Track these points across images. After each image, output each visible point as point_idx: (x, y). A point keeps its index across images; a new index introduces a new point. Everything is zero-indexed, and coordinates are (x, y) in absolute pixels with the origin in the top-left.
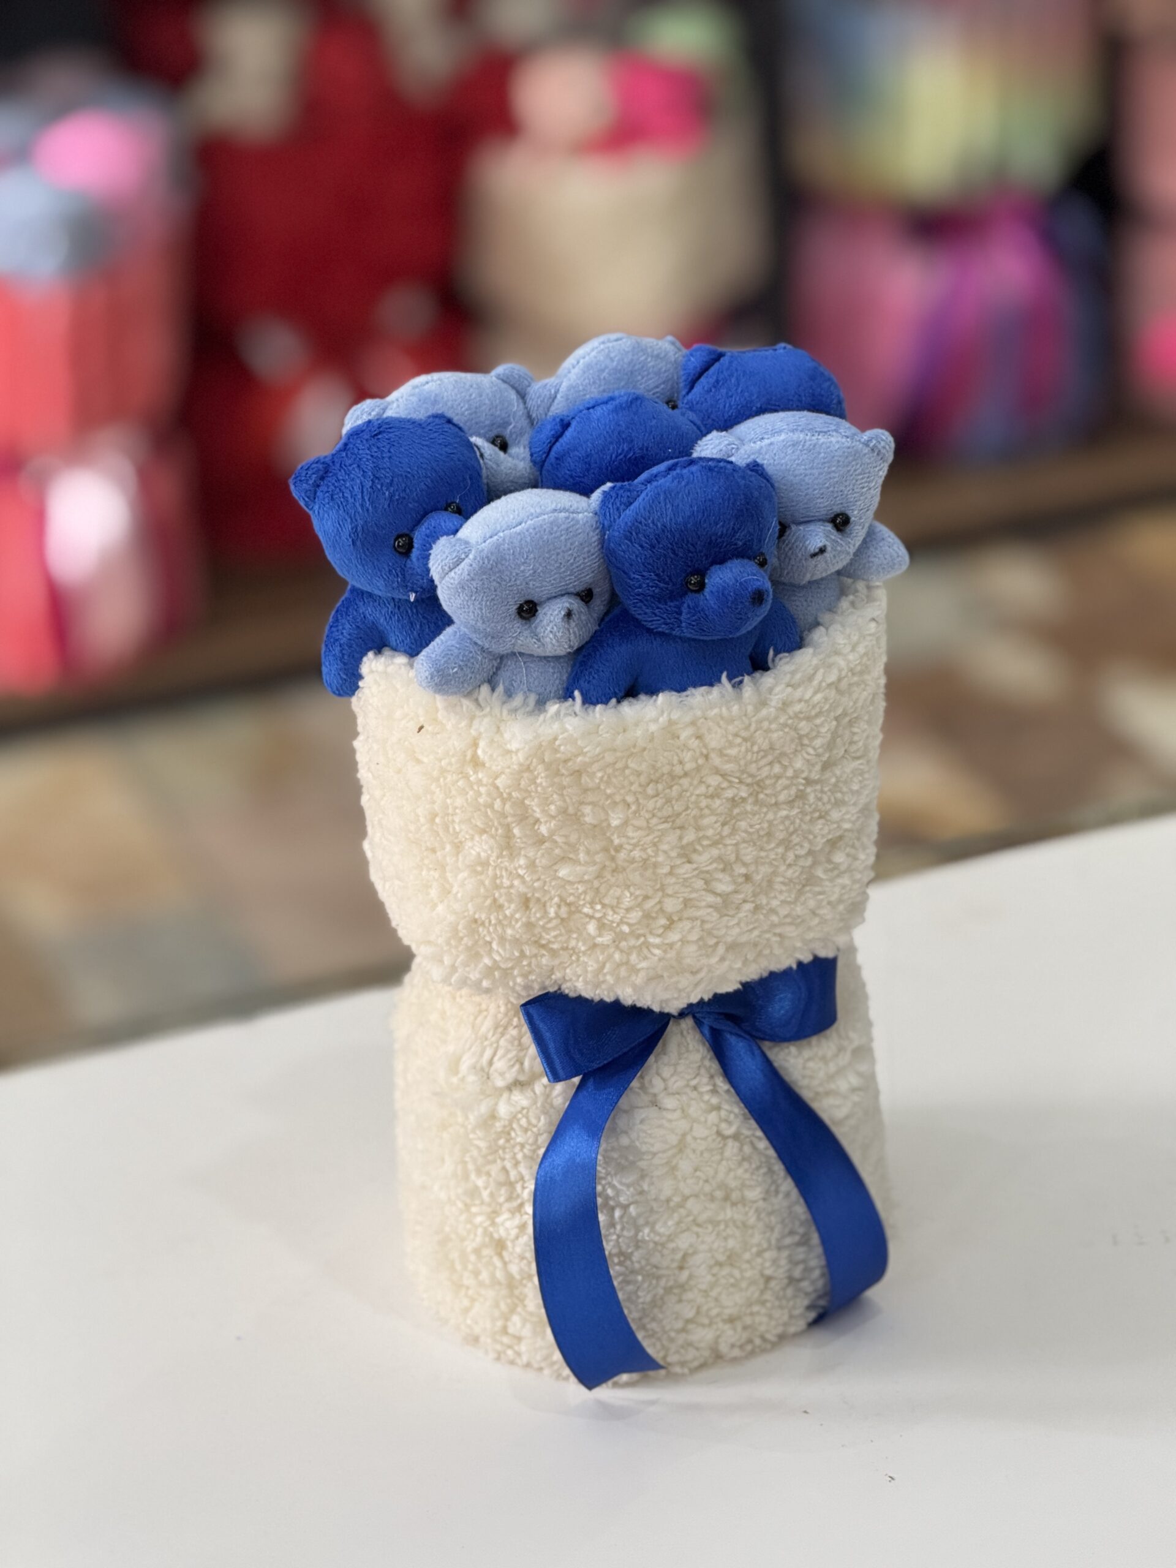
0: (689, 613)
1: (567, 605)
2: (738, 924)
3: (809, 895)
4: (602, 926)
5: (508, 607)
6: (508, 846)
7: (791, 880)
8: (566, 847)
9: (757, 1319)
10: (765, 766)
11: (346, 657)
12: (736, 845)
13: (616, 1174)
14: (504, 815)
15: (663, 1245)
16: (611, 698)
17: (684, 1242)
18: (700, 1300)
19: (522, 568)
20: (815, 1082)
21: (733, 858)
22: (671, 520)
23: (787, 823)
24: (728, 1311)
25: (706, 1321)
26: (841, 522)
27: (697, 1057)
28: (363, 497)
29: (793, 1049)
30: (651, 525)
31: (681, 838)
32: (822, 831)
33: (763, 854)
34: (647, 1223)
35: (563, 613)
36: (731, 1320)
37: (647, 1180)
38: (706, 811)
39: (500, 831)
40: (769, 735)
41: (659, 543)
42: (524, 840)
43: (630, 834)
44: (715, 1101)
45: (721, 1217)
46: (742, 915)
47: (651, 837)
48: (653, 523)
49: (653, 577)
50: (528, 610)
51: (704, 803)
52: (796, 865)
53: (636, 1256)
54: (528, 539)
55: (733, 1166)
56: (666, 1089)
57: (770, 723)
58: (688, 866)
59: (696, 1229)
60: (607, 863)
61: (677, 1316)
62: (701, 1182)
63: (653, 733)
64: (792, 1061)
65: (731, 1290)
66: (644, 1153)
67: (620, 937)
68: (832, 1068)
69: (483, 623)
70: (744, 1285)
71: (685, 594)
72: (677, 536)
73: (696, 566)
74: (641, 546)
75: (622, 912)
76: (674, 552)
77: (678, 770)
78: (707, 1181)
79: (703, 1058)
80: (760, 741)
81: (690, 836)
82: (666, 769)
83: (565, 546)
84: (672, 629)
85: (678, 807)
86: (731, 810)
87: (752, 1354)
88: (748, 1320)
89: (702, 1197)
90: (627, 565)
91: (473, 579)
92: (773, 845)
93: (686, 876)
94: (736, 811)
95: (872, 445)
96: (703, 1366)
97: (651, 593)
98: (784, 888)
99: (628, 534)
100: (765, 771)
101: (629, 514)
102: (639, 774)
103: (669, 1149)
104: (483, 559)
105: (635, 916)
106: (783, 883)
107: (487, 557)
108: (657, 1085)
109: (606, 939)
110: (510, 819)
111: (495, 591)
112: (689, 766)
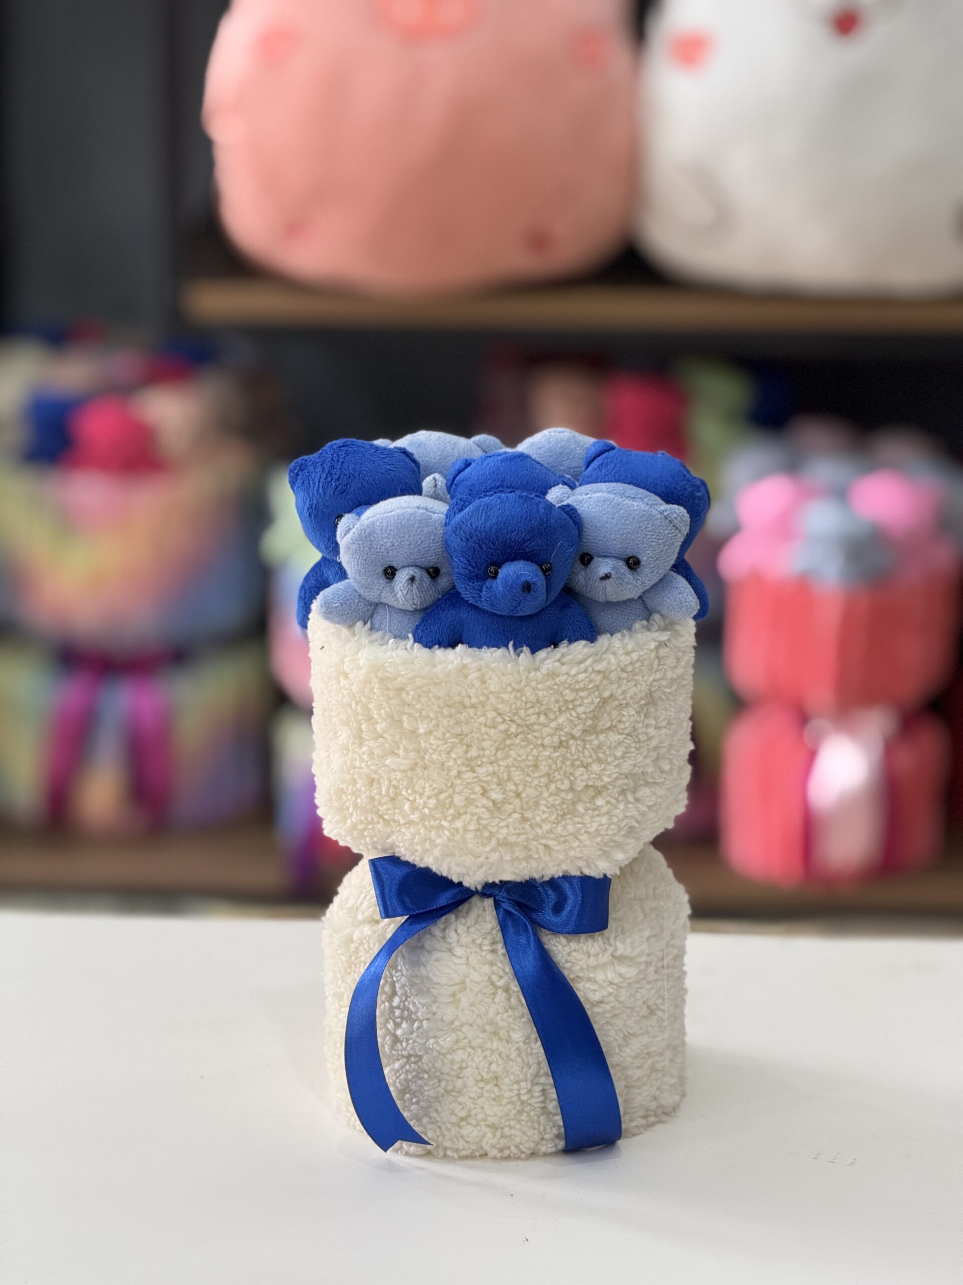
0: (486, 591)
1: (412, 572)
2: (507, 826)
3: (569, 821)
4: (414, 808)
5: (375, 567)
6: (359, 739)
7: (553, 806)
8: (393, 744)
9: (513, 1132)
10: (533, 714)
11: (307, 599)
12: (507, 767)
13: (417, 995)
14: (357, 714)
15: (444, 1055)
16: (435, 645)
17: (459, 1056)
18: (469, 1104)
19: (385, 541)
20: (577, 968)
21: (505, 776)
22: (482, 524)
23: (550, 761)
24: (491, 1120)
25: (474, 1122)
26: (633, 563)
27: (489, 926)
28: (319, 485)
29: (563, 940)
30: (469, 525)
31: (467, 752)
32: (581, 778)
33: (528, 779)
34: (435, 1037)
35: (408, 577)
36: (494, 1127)
37: (436, 1004)
38: (485, 737)
39: (355, 725)
40: (536, 691)
41: (471, 538)
42: (368, 734)
43: (432, 741)
44: (490, 957)
45: (489, 1045)
46: (510, 820)
47: (445, 746)
48: (471, 524)
49: (466, 561)
50: (390, 573)
51: (483, 730)
52: (557, 795)
53: (425, 1059)
54: (392, 522)
55: (500, 1010)
56: (458, 942)
57: (538, 683)
58: (470, 774)
59: (469, 1050)
60: (418, 761)
61: (453, 1113)
62: (475, 1016)
63: (450, 671)
64: (560, 947)
65: (493, 1103)
66: (435, 983)
67: (423, 818)
68: (592, 961)
69: (360, 576)
70: (504, 1102)
71: (487, 578)
72: (483, 535)
73: (495, 559)
74: (461, 539)
75: (425, 798)
76: (480, 547)
77: (466, 701)
78: (480, 1016)
79: (493, 928)
80: (528, 694)
81: (473, 752)
82: (457, 699)
83: (416, 532)
84: (476, 602)
85: (466, 729)
86: (505, 740)
87: (508, 1158)
88: (507, 1131)
89: (475, 1027)
90: (452, 550)
91: (354, 543)
92: (536, 775)
93: (468, 781)
94: (508, 742)
95: (665, 514)
96: (470, 1157)
97: (464, 573)
98: (546, 809)
99: (455, 529)
100: (533, 719)
101: (459, 516)
102: (438, 698)
103: (454, 985)
104: (361, 530)
105: (432, 802)
106: (546, 806)
107: (365, 530)
108: (452, 936)
109: (415, 817)
110: (360, 717)
111: (367, 554)
112: (474, 700)
